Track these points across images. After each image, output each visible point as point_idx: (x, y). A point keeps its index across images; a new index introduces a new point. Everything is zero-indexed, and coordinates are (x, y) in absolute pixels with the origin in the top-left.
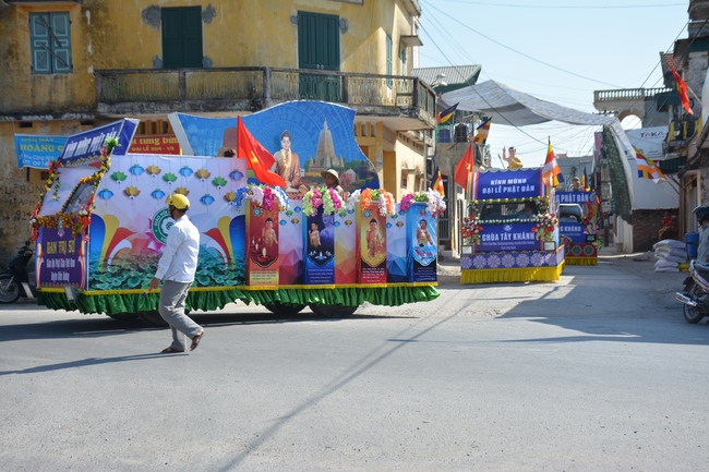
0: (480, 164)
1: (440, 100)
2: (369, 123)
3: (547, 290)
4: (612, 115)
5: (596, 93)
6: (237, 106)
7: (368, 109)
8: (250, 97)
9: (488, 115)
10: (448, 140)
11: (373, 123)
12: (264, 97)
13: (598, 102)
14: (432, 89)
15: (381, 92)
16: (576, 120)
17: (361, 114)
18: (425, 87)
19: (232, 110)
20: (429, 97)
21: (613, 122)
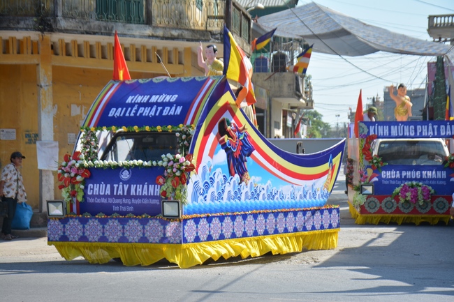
0: (300, 97)
1: (256, 25)
2: (176, 49)
3: (370, 237)
4: (448, 43)
5: (431, 18)
6: (22, 24)
7: (175, 33)
8: (38, 14)
9: (309, 42)
10: (265, 70)
11: (181, 49)
12: (55, 15)
13: (433, 28)
14: (247, 12)
15: (189, 13)
16: (407, 49)
17: (167, 38)
18: (239, 10)
19: (17, 29)
20: (244, 22)
21: (449, 51)
